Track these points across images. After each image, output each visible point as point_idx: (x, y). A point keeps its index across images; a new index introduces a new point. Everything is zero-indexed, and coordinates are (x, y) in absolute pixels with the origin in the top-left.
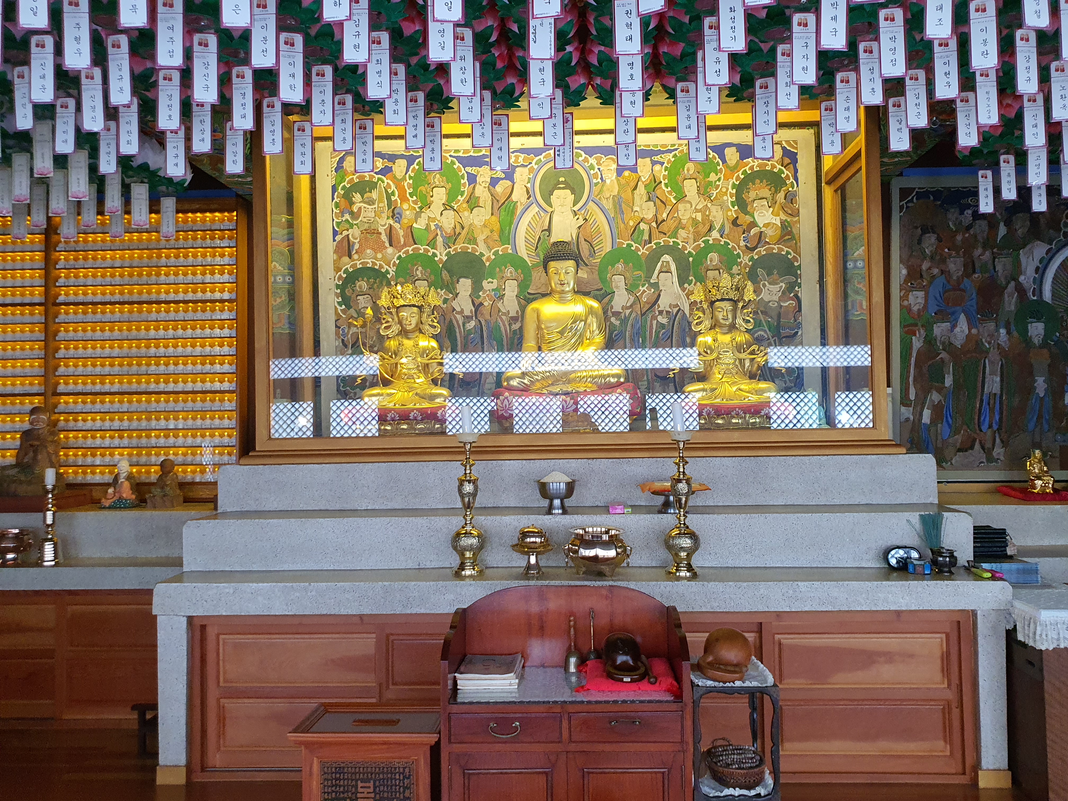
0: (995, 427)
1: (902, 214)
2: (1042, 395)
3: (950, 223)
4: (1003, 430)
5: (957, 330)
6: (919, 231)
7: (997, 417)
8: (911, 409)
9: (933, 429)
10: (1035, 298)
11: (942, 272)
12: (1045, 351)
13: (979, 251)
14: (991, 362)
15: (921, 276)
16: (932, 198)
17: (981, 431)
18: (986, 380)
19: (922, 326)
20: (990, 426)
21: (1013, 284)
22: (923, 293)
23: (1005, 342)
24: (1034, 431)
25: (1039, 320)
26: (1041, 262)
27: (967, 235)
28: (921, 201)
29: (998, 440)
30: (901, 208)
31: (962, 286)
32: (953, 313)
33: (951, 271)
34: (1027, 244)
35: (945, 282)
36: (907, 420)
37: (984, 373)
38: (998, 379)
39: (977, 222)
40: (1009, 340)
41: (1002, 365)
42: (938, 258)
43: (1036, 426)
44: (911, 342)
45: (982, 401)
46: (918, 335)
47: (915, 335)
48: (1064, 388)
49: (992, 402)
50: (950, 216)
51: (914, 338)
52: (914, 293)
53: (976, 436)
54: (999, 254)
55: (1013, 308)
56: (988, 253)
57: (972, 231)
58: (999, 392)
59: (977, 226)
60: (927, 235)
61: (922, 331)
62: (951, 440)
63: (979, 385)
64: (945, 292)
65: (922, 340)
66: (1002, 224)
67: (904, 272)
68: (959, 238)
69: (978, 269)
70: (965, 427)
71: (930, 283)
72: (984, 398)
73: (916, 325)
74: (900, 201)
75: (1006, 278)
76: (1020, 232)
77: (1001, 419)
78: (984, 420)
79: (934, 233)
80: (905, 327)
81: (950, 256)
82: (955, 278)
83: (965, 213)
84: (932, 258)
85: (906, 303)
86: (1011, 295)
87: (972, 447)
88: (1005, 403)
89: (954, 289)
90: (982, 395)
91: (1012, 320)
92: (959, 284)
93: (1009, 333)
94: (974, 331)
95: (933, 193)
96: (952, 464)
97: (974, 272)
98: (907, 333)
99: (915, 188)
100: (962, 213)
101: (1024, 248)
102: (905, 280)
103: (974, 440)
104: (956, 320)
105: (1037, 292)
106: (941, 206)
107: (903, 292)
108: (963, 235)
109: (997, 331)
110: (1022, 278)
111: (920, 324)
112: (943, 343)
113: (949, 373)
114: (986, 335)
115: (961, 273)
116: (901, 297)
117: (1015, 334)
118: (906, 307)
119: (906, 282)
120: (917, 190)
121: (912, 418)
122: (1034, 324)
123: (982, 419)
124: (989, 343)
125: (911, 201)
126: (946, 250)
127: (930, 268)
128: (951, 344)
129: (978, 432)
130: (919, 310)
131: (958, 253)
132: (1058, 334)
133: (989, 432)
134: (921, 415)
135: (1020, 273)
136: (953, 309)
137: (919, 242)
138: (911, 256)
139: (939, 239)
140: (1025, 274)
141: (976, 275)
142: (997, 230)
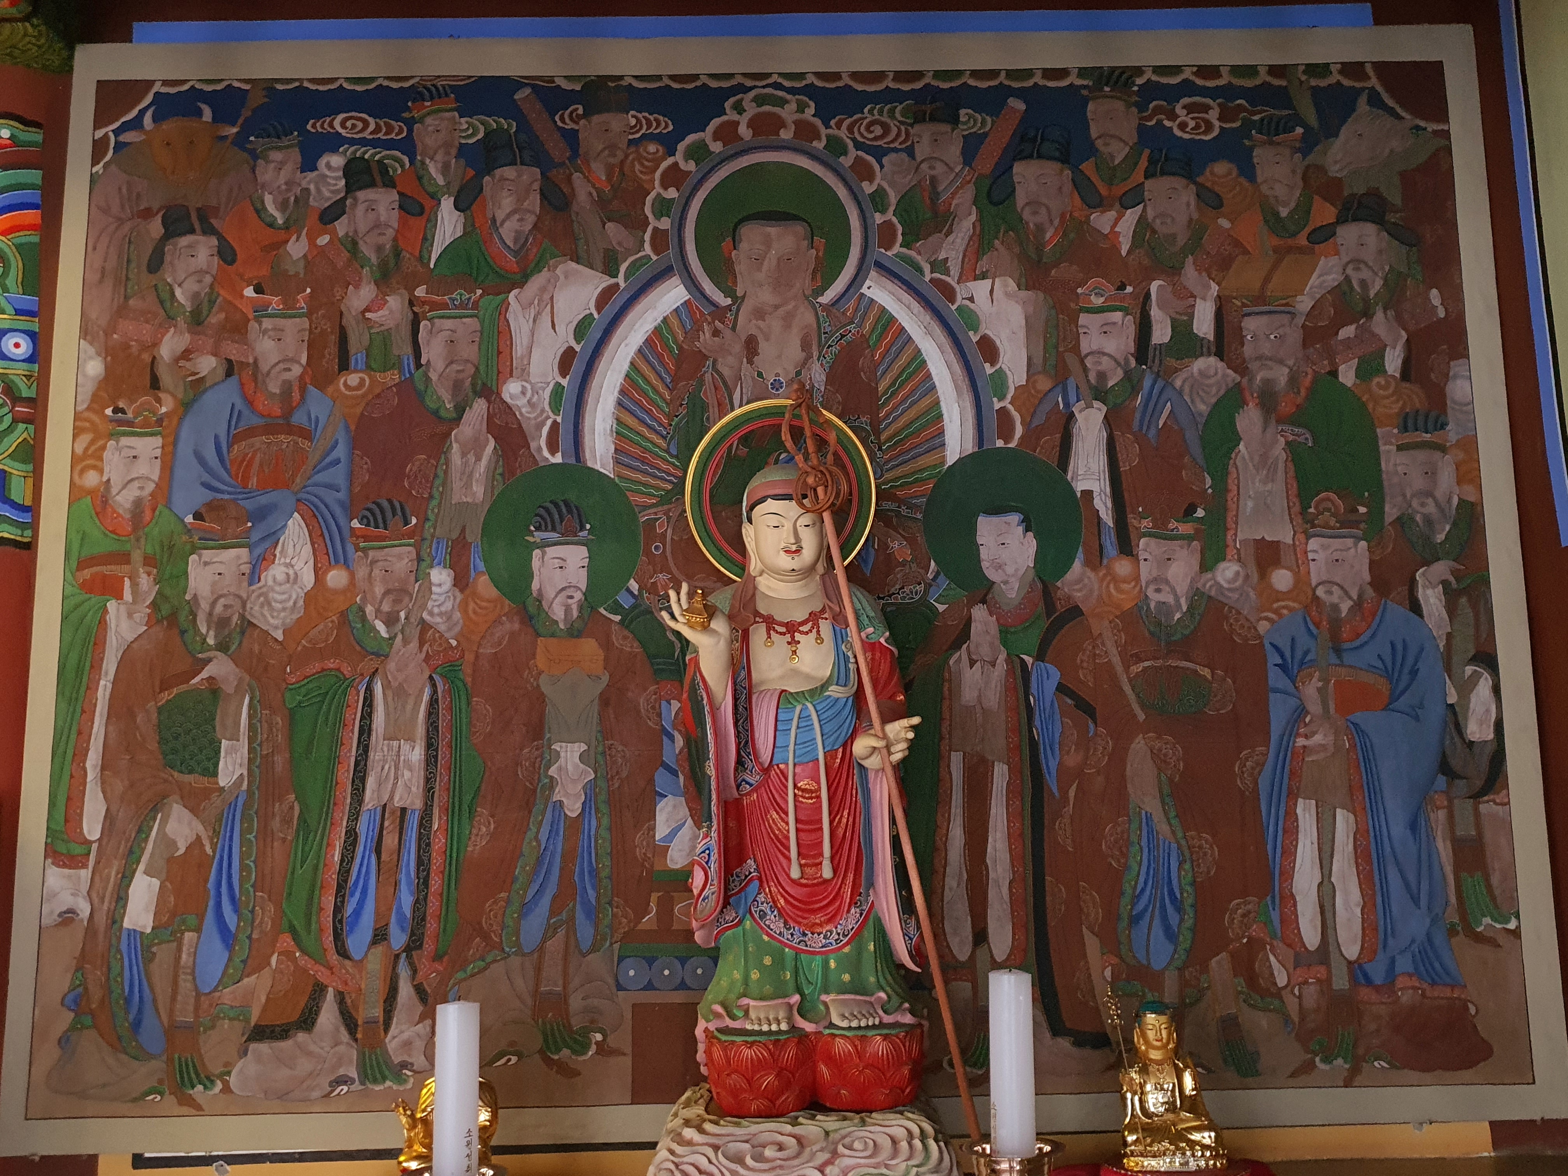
0: (398, 939)
1: (98, 168)
2: (573, 809)
3: (268, 199)
4: (428, 946)
5: (276, 572)
6: (156, 228)
7: (407, 900)
8: (85, 874)
9: (163, 953)
10: (558, 459)
11: (230, 369)
12: (589, 647)
13: (366, 293)
14: (398, 693)
15: (155, 384)
16: (207, 114)
17: (343, 952)
18: (375, 756)
19: (149, 561)
20: (380, 936)
21: (480, 407)
22: (158, 441)
23: (448, 616)
24: (541, 949)
25: (569, 536)
26: (580, 330)
27: (324, 240)
28: (170, 125)
29: (405, 990)
30: (98, 149)
31: (299, 418)
32: (260, 515)
33: (264, 367)
34: (538, 269)
35: (240, 405)
36: (68, 917)
37: (366, 730)
38: (416, 754)
39: (361, 195)
40: (463, 607)
41: (433, 702)
42: (216, 318)
43: (550, 931)
44: (102, 623)
45: (352, 836)
46: (128, 595)
47: (119, 596)
48: (651, 781)
49: (390, 841)
50: (266, 173)
51: (112, 605)
52: (125, 441)
53: (323, 975)
54: (434, 306)
55: (479, 490)
56: (395, 303)
57: (341, 227)
58: (418, 804)
59: (360, 209)
60: (184, 241)
61: (145, 581)
62: (228, 995)
63: (345, 775)
64: (234, 440)
65: (143, 612)
66: (447, 204)
67: (95, 367)
68: (297, 248)
69: (357, 357)
70: (286, 941)
71: (186, 406)
72: (362, 827)
73: (124, 558)
74: (97, 126)
75: (457, 386)
76: (508, 231)
77: (420, 904)
78: (357, 913)
79: (209, 230)
80: (82, 565)
81: (261, 311)
82: (274, 388)
83: (322, 163)
84: (197, 320)
85: (91, 479)
86: (477, 447)
87: (307, 1021)
88: (438, 843)
89: (270, 429)
90: (355, 816)
91: (473, 536)
92: (289, 411)
93: (461, 582)
94: (336, 578)
95: (210, 98)
96: (226, 1089)
97: (344, 366)
98: (88, 587)
99: (150, 83)
100: (309, 165)
101: (521, 284)
102: (95, 397)
103: (319, 990)
104: (273, 537)
105: (565, 438)
106: (240, 141)
107: (85, 438)
108: (312, 240)
109: (420, 574)
110: (511, 390)
111: (137, 556)
112: (222, 623)
113: (235, 737)
114: (379, 590)
115: (297, 370)
116: (75, 460)
117: (484, 585)
118: (91, 492)
119: (97, 402)
120: (157, 88)
121: (84, 909)
122: (551, 551)
123: (349, 909)
124: (390, 620)
125: (136, 124)
126: (249, 292)
127: (186, 354)
128: (247, 625)
129: (334, 958)
130: (138, 503)
131: (289, 303)
132: (634, 585)
133: (376, 962)
134: (121, 898)
135: (507, 372)
136: (264, 500)
137: (156, 263)
138: (121, 311)
139: (226, 254)
140: (524, 374)
141: (353, 379)
142: (432, 222)
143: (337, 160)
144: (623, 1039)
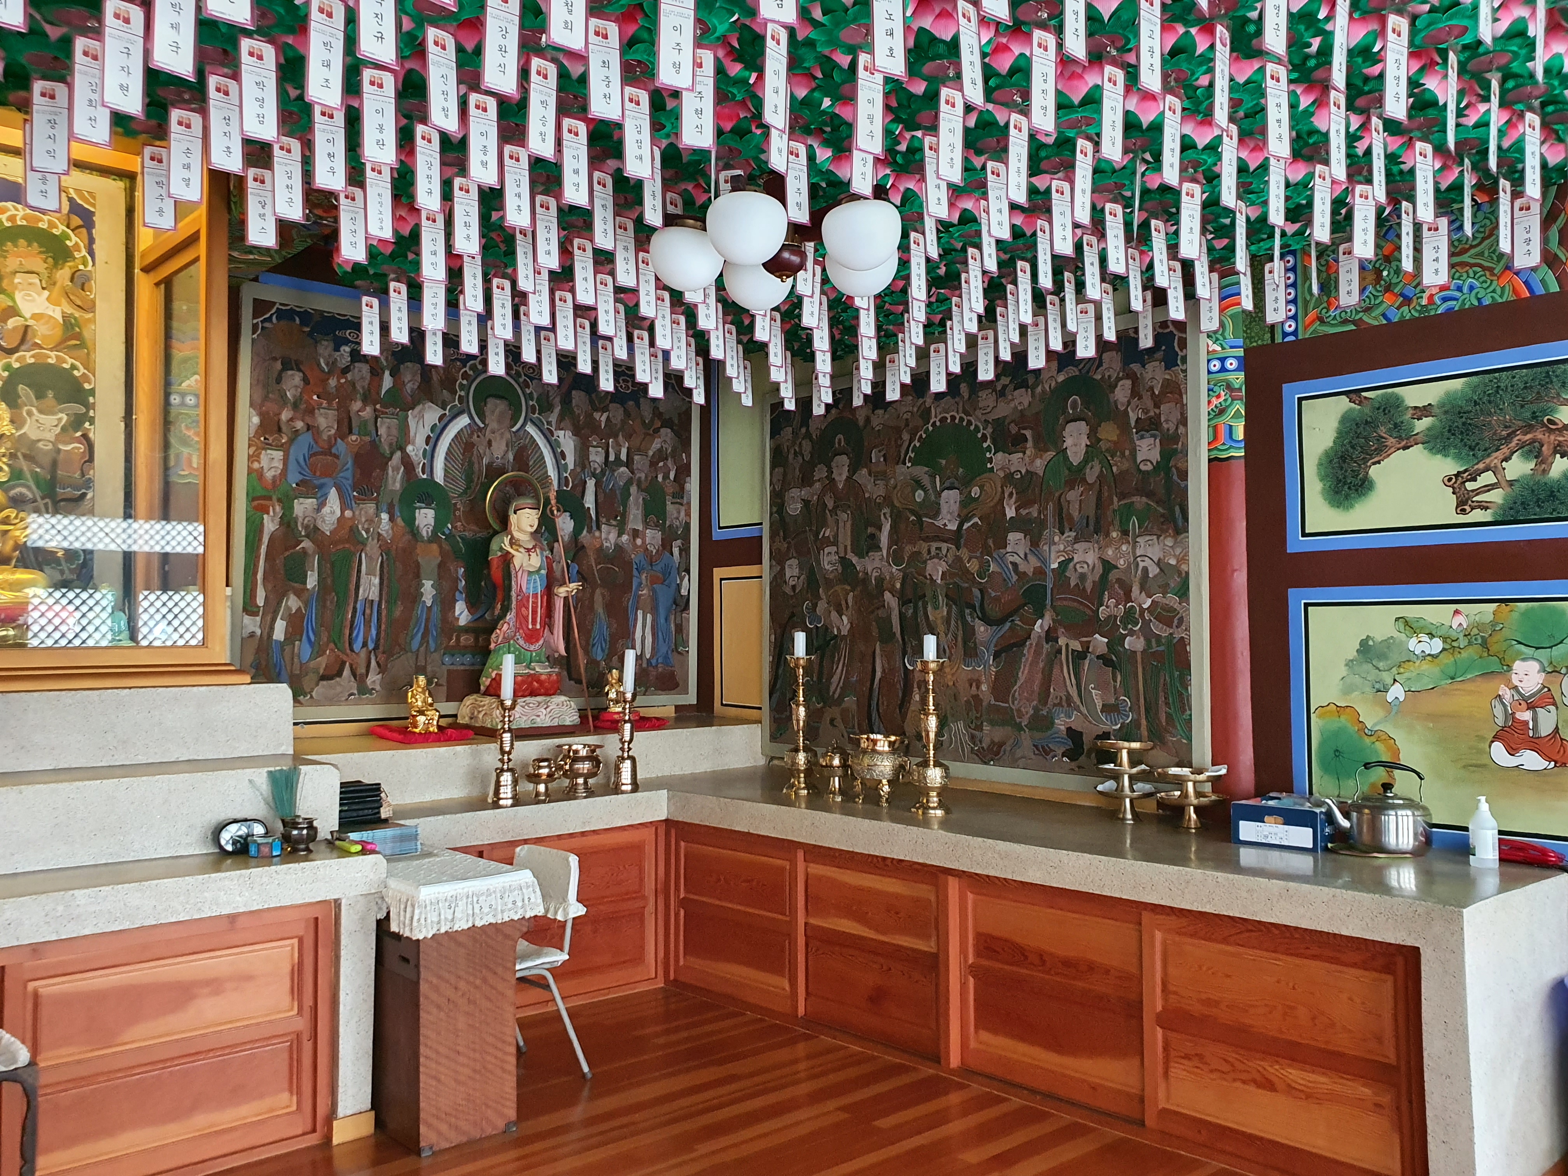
0: (371, 646)
1: (255, 336)
2: (429, 604)
3: (322, 361)
4: (381, 648)
5: (326, 510)
6: (278, 365)
7: (374, 632)
8: (258, 619)
9: (288, 649)
10: (425, 476)
11: (309, 428)
12: (435, 547)
13: (358, 404)
14: (369, 558)
15: (280, 430)
16: (298, 321)
17: (352, 650)
18: (362, 581)
19: (279, 500)
20: (365, 644)
21: (398, 454)
22: (281, 453)
23: (387, 532)
24: (418, 650)
25: (428, 506)
26: (433, 429)
27: (343, 381)
28: (282, 323)
29: (373, 663)
30: (255, 328)
31: (334, 451)
32: (321, 486)
33: (322, 429)
34: (418, 403)
35: (312, 443)
36: (252, 635)
37: (359, 571)
38: (376, 581)
39: (356, 364)
40: (392, 528)
41: (382, 562)
42: (303, 406)
43: (421, 645)
44: (262, 524)
45: (355, 609)
46: (271, 513)
47: (268, 513)
48: (454, 595)
49: (368, 611)
50: (321, 349)
51: (265, 516)
52: (269, 451)
53: (345, 658)
54: (383, 413)
55: (398, 486)
56: (369, 409)
57: (349, 376)
58: (377, 599)
59: (356, 370)
60: (290, 372)
61: (278, 508)
62: (312, 664)
63: (352, 587)
64: (311, 456)
65: (277, 520)
66: (387, 373)
67: (256, 420)
68: (333, 382)
69: (355, 429)
70: (332, 645)
71: (291, 441)
72: (358, 606)
73: (270, 498)
74: (254, 318)
75: (391, 445)
76: (409, 387)
77: (378, 634)
78: (357, 636)
79: (299, 370)
80: (254, 499)
81: (320, 406)
82: (325, 437)
83: (342, 349)
84: (295, 406)
85: (256, 465)
86: (398, 469)
87: (339, 674)
88: (384, 613)
89: (322, 453)
90: (356, 602)
91: (396, 501)
92: (331, 447)
93: (392, 519)
94: (348, 513)
95: (299, 314)
96: (312, 697)
97: (351, 432)
98: (256, 508)
99: (274, 303)
100: (337, 349)
101: (413, 409)
102: (256, 432)
103: (343, 663)
104: (325, 496)
105: (427, 469)
106: (310, 334)
107: (252, 449)
108: (338, 381)
109: (378, 515)
110: (409, 448)
111: (274, 498)
112: (306, 527)
113: (313, 571)
114: (363, 520)
115: (333, 432)
116: (249, 457)
117: (399, 521)
118: (256, 470)
119: (257, 434)
120: (277, 306)
121: (258, 632)
122: (423, 511)
123: (354, 635)
124: (367, 531)
125: (269, 319)
126: (315, 397)
127: (291, 420)
128: (316, 529)
129: (348, 651)
130: (274, 476)
131: (330, 403)
132: (450, 526)
133: (363, 654)
134: (272, 628)
135: (408, 442)
136: (322, 481)
137: (279, 380)
138: (266, 398)
139: (305, 380)
140: (413, 444)
141: (354, 438)
142: (381, 379)
143: (348, 349)
144: (443, 681)
